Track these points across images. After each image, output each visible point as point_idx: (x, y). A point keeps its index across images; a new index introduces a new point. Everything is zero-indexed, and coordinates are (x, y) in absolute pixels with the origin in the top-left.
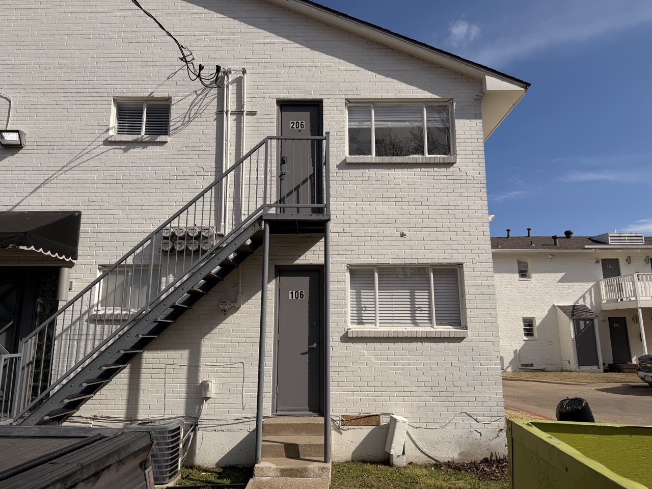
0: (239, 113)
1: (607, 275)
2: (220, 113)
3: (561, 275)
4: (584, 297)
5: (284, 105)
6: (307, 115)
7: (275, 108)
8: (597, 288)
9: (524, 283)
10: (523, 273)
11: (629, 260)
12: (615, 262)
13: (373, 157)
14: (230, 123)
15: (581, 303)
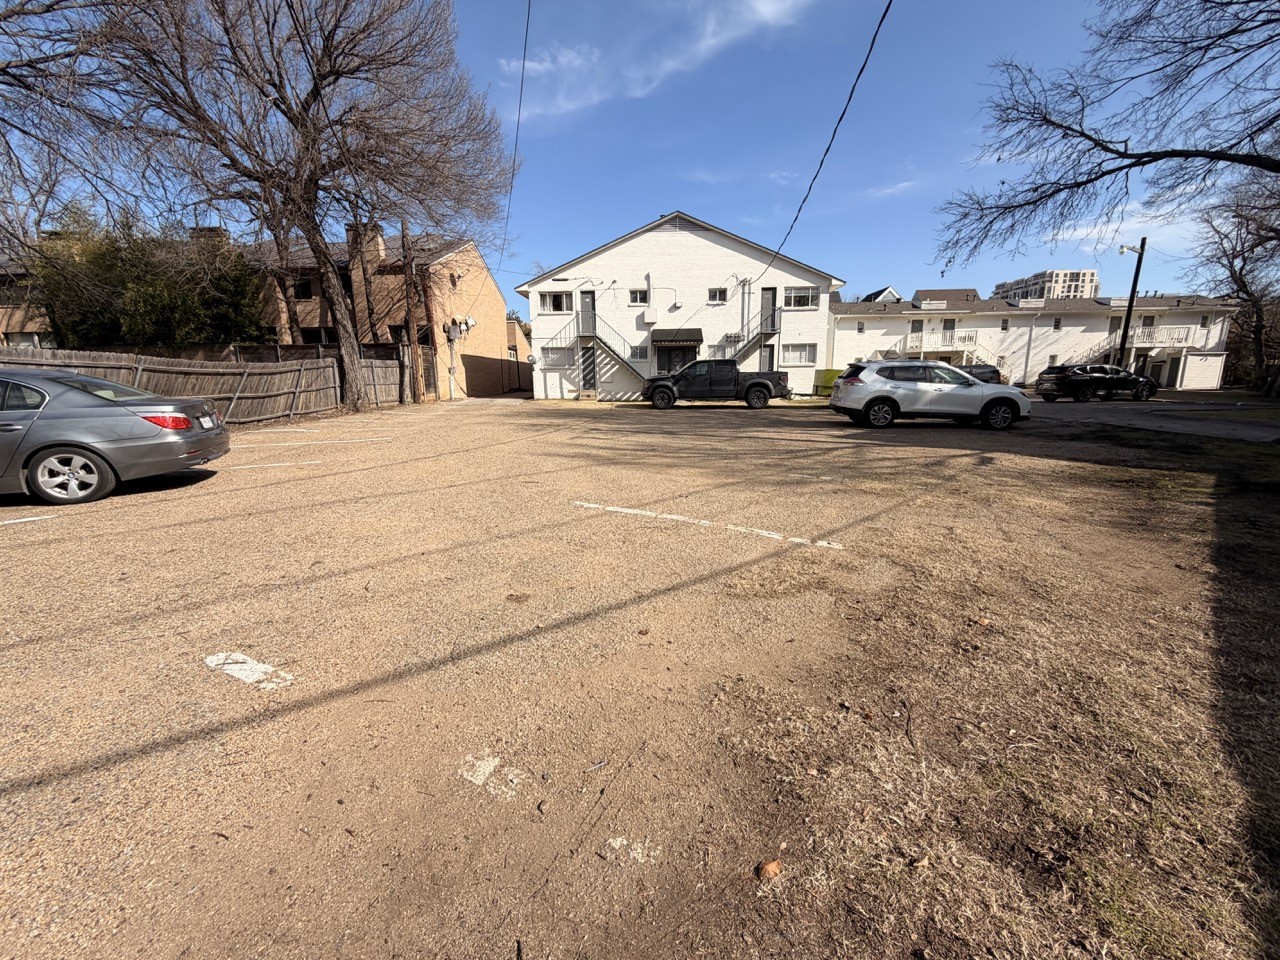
0: (750, 293)
1: (914, 331)
2: (743, 293)
3: (884, 331)
4: (896, 345)
5: (764, 289)
6: (771, 292)
7: (761, 291)
8: (905, 339)
9: (861, 335)
10: (861, 330)
11: (929, 321)
12: (921, 322)
13: (792, 308)
14: (746, 296)
15: (893, 348)
